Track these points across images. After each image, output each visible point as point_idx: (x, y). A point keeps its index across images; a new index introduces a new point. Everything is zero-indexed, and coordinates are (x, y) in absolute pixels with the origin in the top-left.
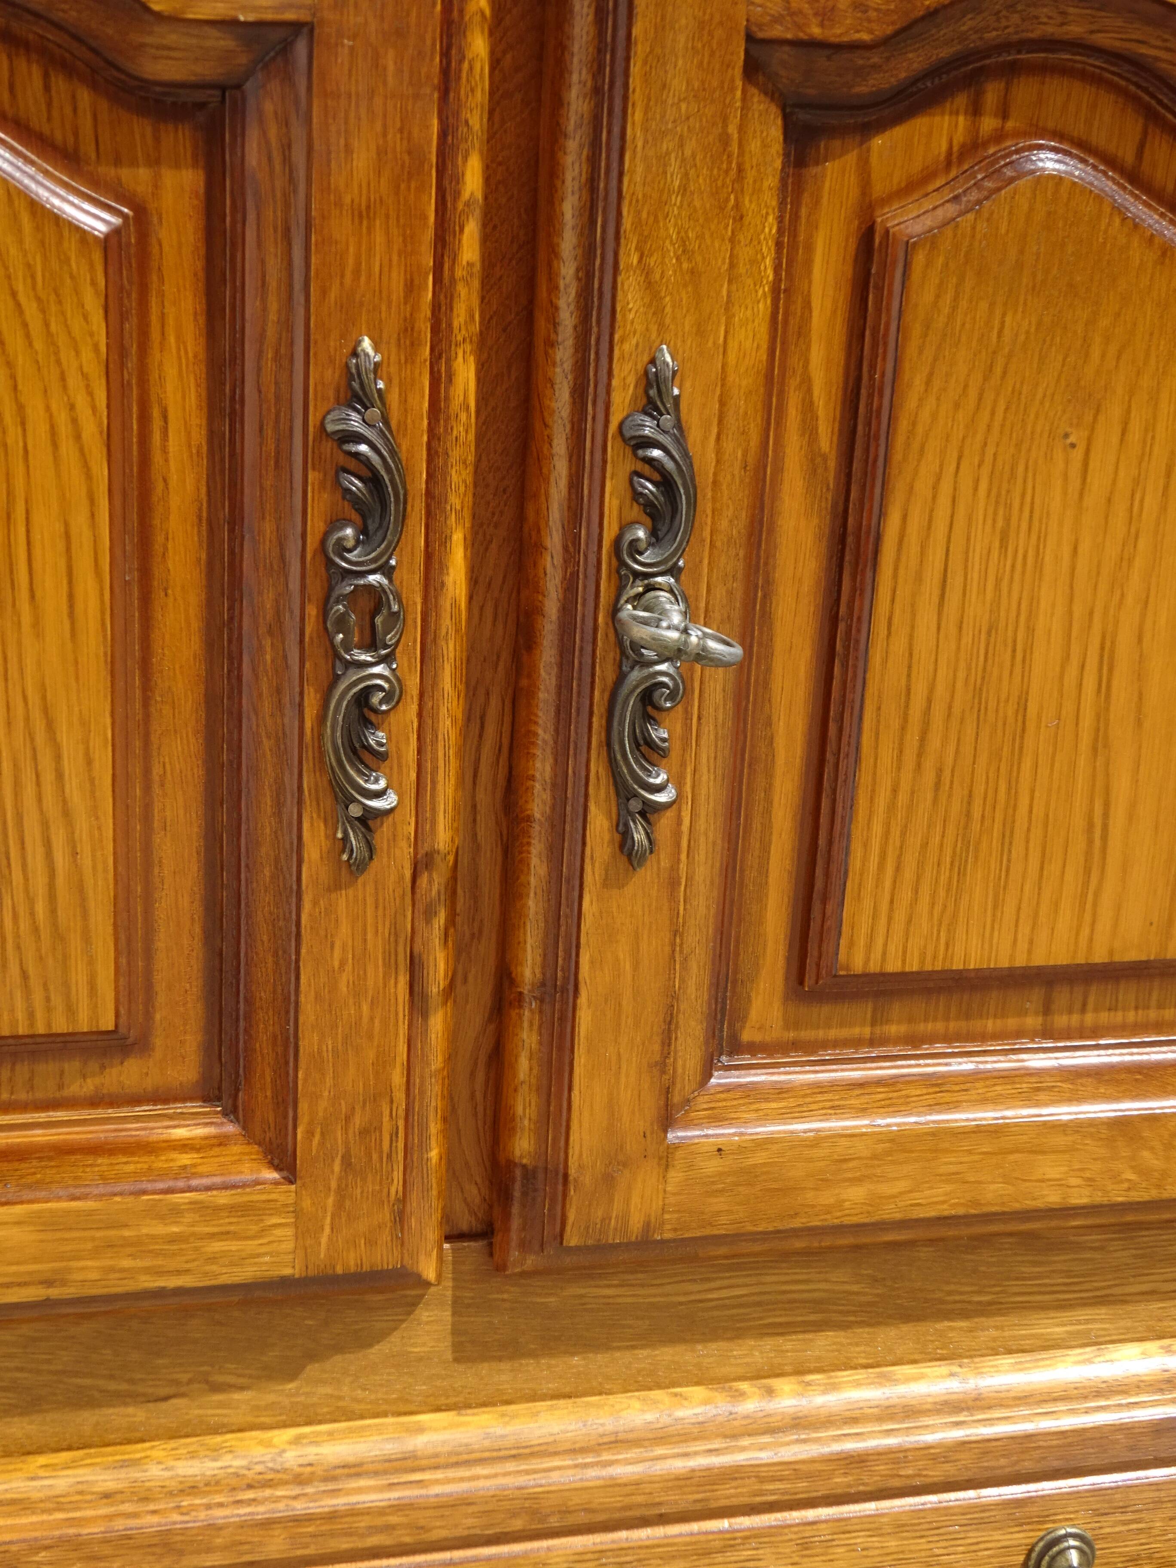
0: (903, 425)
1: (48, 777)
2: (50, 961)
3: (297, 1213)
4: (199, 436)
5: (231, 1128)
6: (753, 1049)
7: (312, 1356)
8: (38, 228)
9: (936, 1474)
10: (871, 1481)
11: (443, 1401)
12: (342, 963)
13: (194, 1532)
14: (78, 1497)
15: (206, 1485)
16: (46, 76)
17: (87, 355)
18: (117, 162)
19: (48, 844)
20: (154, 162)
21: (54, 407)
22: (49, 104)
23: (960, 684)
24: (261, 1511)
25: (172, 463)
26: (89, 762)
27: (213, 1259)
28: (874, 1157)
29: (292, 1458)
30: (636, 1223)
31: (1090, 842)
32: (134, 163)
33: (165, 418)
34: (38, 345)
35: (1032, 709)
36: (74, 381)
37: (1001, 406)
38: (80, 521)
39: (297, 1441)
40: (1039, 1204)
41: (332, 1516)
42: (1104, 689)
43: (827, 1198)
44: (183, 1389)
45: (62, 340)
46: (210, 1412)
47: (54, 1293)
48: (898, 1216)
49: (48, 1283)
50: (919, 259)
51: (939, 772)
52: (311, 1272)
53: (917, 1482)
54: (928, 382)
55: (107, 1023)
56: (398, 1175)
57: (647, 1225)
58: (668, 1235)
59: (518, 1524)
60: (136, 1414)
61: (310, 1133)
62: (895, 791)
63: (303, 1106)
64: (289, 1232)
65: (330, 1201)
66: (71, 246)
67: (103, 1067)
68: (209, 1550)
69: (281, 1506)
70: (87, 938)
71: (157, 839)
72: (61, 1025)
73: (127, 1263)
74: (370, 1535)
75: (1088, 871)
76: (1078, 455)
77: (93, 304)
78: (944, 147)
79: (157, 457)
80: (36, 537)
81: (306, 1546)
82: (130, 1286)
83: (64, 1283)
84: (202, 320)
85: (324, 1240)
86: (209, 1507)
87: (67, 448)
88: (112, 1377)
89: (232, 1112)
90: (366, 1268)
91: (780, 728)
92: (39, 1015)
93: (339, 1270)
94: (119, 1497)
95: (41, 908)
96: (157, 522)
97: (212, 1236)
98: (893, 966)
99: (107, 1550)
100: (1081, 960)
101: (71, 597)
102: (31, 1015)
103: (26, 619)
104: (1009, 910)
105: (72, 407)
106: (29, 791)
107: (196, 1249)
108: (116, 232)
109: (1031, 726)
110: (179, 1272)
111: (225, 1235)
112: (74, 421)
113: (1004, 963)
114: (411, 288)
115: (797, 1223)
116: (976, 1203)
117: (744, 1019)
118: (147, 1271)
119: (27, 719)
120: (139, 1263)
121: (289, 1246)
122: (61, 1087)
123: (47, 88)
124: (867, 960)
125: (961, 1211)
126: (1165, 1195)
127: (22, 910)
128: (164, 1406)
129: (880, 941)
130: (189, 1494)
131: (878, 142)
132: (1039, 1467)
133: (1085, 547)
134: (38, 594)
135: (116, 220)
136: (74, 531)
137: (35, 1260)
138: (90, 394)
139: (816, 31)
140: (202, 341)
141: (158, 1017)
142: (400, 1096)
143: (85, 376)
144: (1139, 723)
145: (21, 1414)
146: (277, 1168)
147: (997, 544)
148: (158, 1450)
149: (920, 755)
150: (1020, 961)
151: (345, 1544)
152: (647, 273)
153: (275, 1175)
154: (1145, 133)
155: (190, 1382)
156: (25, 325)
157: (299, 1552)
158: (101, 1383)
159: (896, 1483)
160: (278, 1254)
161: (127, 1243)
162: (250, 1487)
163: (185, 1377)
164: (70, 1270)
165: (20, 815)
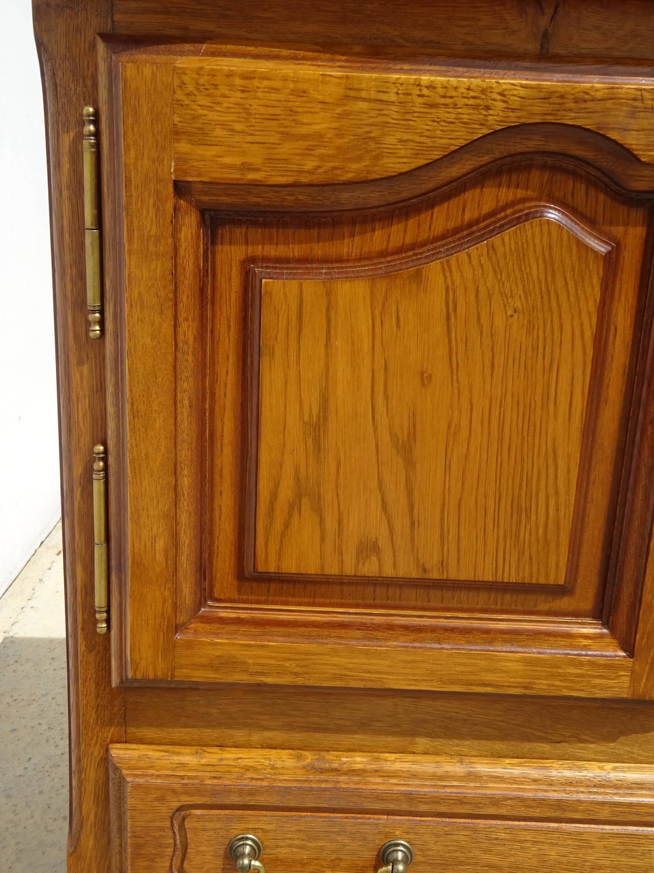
1: (551, 477)
2: (542, 553)
3: (633, 671)
4: (629, 338)
5: (605, 631)
7: (622, 733)
8: (579, 252)
13: (571, 802)
14: (523, 779)
15: (576, 782)
16: (587, 189)
17: (591, 303)
18: (611, 224)
19: (547, 505)
20: (626, 224)
21: (575, 325)
22: (587, 201)
24: (600, 798)
25: (616, 349)
26: (569, 472)
27: (594, 687)
29: (613, 776)
32: (618, 224)
33: (616, 330)
34: (572, 299)
36: (585, 315)
38: (578, 372)
39: (615, 769)
41: (630, 805)
44: (567, 739)
45: (582, 297)
46: (577, 751)
47: (527, 692)
49: (526, 688)
52: (636, 697)
55: (561, 581)
60: (546, 747)
61: (642, 638)
63: (641, 626)
64: (628, 679)
65: (647, 668)
66: (591, 258)
67: (554, 600)
68: (576, 811)
69: (608, 797)
70: (558, 546)
71: (588, 506)
72: (542, 581)
73: (558, 683)
74: (646, 816)
79: (610, 347)
80: (560, 378)
81: (618, 816)
82: (558, 693)
83: (532, 689)
84: (637, 290)
85: (642, 684)
86: (578, 792)
87: (578, 342)
88: (538, 730)
89: (606, 624)
92: (534, 575)
93: (647, 698)
94: (540, 782)
95: (541, 531)
96: (606, 374)
97: (595, 677)
99: (534, 804)
101: (571, 403)
102: (531, 575)
103: (551, 412)
105: (582, 325)
106: (543, 483)
107: (588, 681)
108: (609, 253)
110: (580, 690)
111: (601, 677)
112: (582, 331)
118: (566, 688)
119: (546, 452)
120: (563, 684)
121: (628, 685)
122: (535, 606)
123: (587, 194)
127: (533, 531)
128: (558, 745)
130: (569, 785)
134: (558, 401)
135: (609, 248)
136: (576, 376)
137: (521, 677)
138: (590, 320)
140: (636, 299)
141: (579, 581)
143: (589, 313)
145: (500, 740)
146: (625, 651)
148: (556, 764)
151: (635, 818)
153: (623, 654)
155: (570, 736)
156: (568, 291)
157: (614, 818)
158: (534, 731)
160: (622, 688)
161: (560, 675)
162: (595, 786)
163: (568, 734)
164: (535, 683)
165: (538, 493)
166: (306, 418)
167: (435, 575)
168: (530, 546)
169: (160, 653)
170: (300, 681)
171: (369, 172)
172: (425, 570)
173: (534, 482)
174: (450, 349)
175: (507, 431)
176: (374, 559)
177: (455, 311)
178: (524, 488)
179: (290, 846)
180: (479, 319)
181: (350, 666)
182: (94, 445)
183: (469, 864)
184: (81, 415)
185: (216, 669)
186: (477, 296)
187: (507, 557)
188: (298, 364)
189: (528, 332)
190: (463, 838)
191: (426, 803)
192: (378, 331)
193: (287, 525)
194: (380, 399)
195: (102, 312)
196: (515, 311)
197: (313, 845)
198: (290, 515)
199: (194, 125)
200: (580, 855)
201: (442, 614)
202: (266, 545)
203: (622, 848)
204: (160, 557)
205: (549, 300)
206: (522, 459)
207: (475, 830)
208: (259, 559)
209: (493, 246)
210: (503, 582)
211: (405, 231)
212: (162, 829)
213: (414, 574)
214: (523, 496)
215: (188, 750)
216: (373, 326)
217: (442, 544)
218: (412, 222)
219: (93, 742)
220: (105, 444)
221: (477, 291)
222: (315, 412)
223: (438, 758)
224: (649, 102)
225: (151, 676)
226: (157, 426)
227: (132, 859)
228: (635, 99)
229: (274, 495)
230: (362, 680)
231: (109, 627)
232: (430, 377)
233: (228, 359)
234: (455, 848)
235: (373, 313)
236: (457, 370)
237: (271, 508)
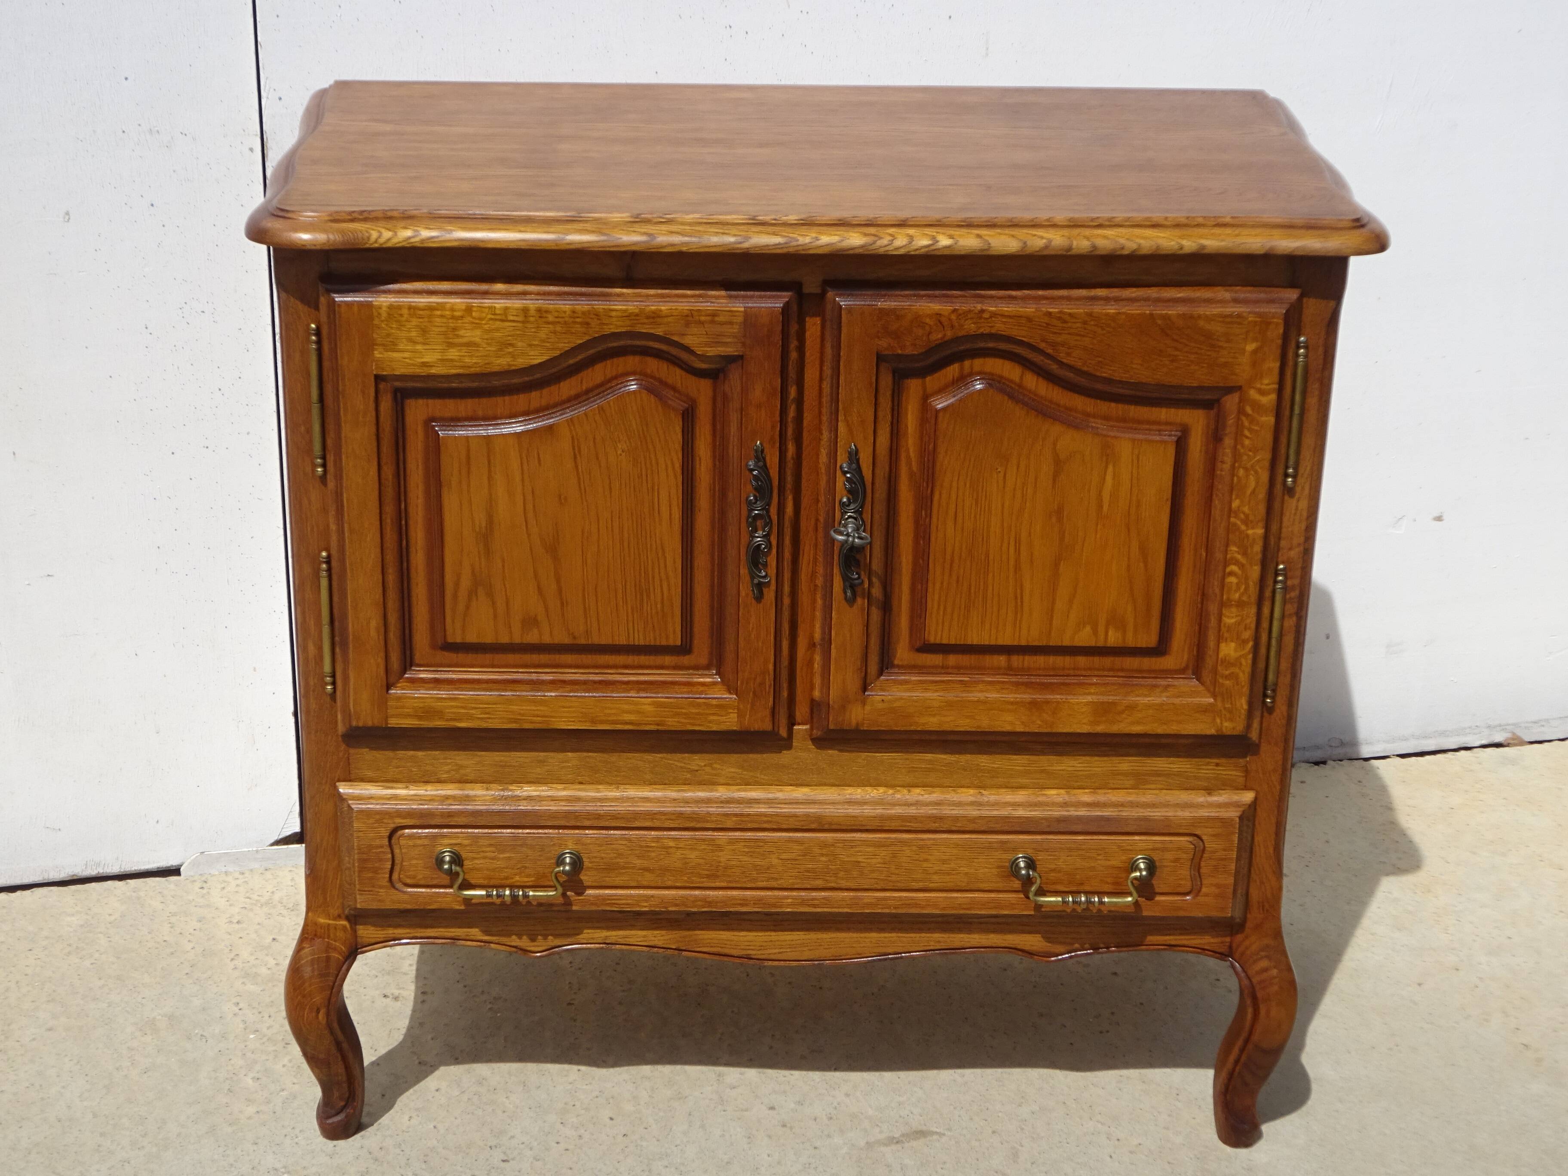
0: (938, 464)
1: (662, 565)
2: (661, 622)
3: (738, 709)
5: (719, 680)
6: (899, 667)
9: (971, 827)
10: (945, 827)
11: (792, 782)
12: (753, 629)
16: (668, 366)
17: (676, 445)
18: (687, 389)
19: (661, 587)
20: (698, 389)
21: (667, 458)
22: (668, 374)
23: (964, 547)
24: (728, 811)
25: (702, 473)
26: (675, 562)
27: (710, 722)
28: (940, 707)
29: (737, 795)
30: (854, 722)
31: (1016, 602)
33: (699, 460)
34: (663, 442)
35: (991, 557)
36: (673, 452)
37: (973, 460)
38: (674, 491)
39: (739, 789)
40: (1004, 730)
42: (1018, 551)
43: (923, 720)
44: (702, 768)
45: (669, 440)
46: (711, 777)
47: (660, 728)
48: (949, 729)
49: (658, 725)
50: (941, 415)
51: (958, 578)
52: (743, 730)
53: (962, 829)
54: (946, 452)
55: (679, 643)
56: (771, 699)
57: (857, 724)
58: (865, 729)
59: (813, 826)
60: (687, 775)
61: (742, 683)
62: (942, 583)
63: (740, 673)
64: (736, 715)
65: (749, 706)
66: (673, 414)
67: (677, 657)
68: (708, 822)
69: (731, 810)
70: (673, 616)
72: (664, 643)
73: (683, 721)
74: (762, 823)
75: (1016, 613)
76: (1002, 474)
77: (678, 429)
78: (951, 378)
79: (698, 471)
80: (661, 495)
81: (740, 824)
82: (684, 728)
83: (663, 725)
84: (712, 432)
85: (747, 719)
86: (709, 807)
87: (670, 470)
88: (678, 761)
89: (719, 674)
90: (761, 730)
91: (904, 560)
92: (658, 639)
93: (752, 730)
95: (659, 606)
97: (711, 714)
98: (945, 641)
99: (673, 817)
100: (1016, 643)
101: (670, 513)
102: (655, 639)
103: (657, 520)
104: (987, 627)
105: (672, 460)
106: (657, 570)
107: (705, 718)
108: (686, 410)
109: (991, 563)
110: (700, 725)
111: (714, 714)
112: (672, 463)
113: (987, 643)
114: (773, 427)
115: (912, 728)
116: (979, 727)
117: (895, 657)
118: (690, 724)
119: (656, 549)
120: (687, 721)
121: (735, 720)
122: (664, 662)
123: (668, 369)
124: (935, 639)
125: (974, 730)
126: (1054, 731)
127: (653, 606)
128: (696, 773)
129: (940, 633)
130: (702, 803)
131: (928, 379)
132: (1010, 829)
133: (1007, 504)
134: (661, 512)
135: (687, 406)
136: (672, 494)
137: (655, 717)
138: (677, 456)
139: (900, 352)
140: (712, 438)
141: (695, 642)
142: (772, 673)
143: (676, 451)
144: (1032, 562)
146: (733, 694)
147: (974, 503)
148: (691, 787)
149: (950, 571)
150: (993, 643)
151: (754, 825)
152: (847, 422)
153: (733, 696)
154: (1023, 372)
155: (705, 766)
156: (659, 437)
157: (737, 826)
158: (676, 763)
159: (954, 828)
160: (732, 722)
161: (684, 714)
162: (721, 803)
163: (703, 764)
164: (665, 721)
165: (653, 577)
166: (478, 530)
167: (583, 641)
168: (652, 618)
169: (376, 706)
170: (484, 725)
171: (510, 365)
172: (575, 638)
173: (650, 570)
174: (579, 479)
175: (626, 535)
176: (535, 631)
177: (580, 453)
178: (643, 575)
179: (485, 858)
180: (598, 458)
181: (522, 712)
182: (322, 551)
183: (628, 868)
184: (309, 529)
185: (420, 718)
186: (594, 442)
187: (636, 626)
188: (469, 491)
189: (633, 465)
190: (622, 847)
191: (589, 819)
192: (525, 467)
193: (468, 607)
194: (530, 515)
195: (324, 458)
196: (623, 451)
197: (502, 856)
198: (470, 599)
199: (389, 340)
200: (715, 858)
201: (592, 671)
202: (453, 622)
203: (746, 850)
204: (373, 633)
205: (647, 443)
206: (639, 555)
207: (629, 840)
208: (448, 633)
209: (602, 408)
210: (634, 645)
211: (541, 397)
212: (382, 847)
213: (567, 640)
214: (643, 581)
215: (400, 785)
216: (522, 463)
217: (586, 617)
218: (545, 391)
219: (324, 781)
220: (327, 549)
221: (594, 439)
222: (484, 525)
223: (600, 787)
224: (697, 318)
225: (370, 724)
226: (368, 539)
227: (360, 872)
228: (687, 316)
229: (457, 585)
230: (532, 723)
231: (335, 689)
232: (566, 499)
233: (418, 487)
234: (615, 855)
235: (520, 455)
236: (585, 492)
237: (455, 596)
